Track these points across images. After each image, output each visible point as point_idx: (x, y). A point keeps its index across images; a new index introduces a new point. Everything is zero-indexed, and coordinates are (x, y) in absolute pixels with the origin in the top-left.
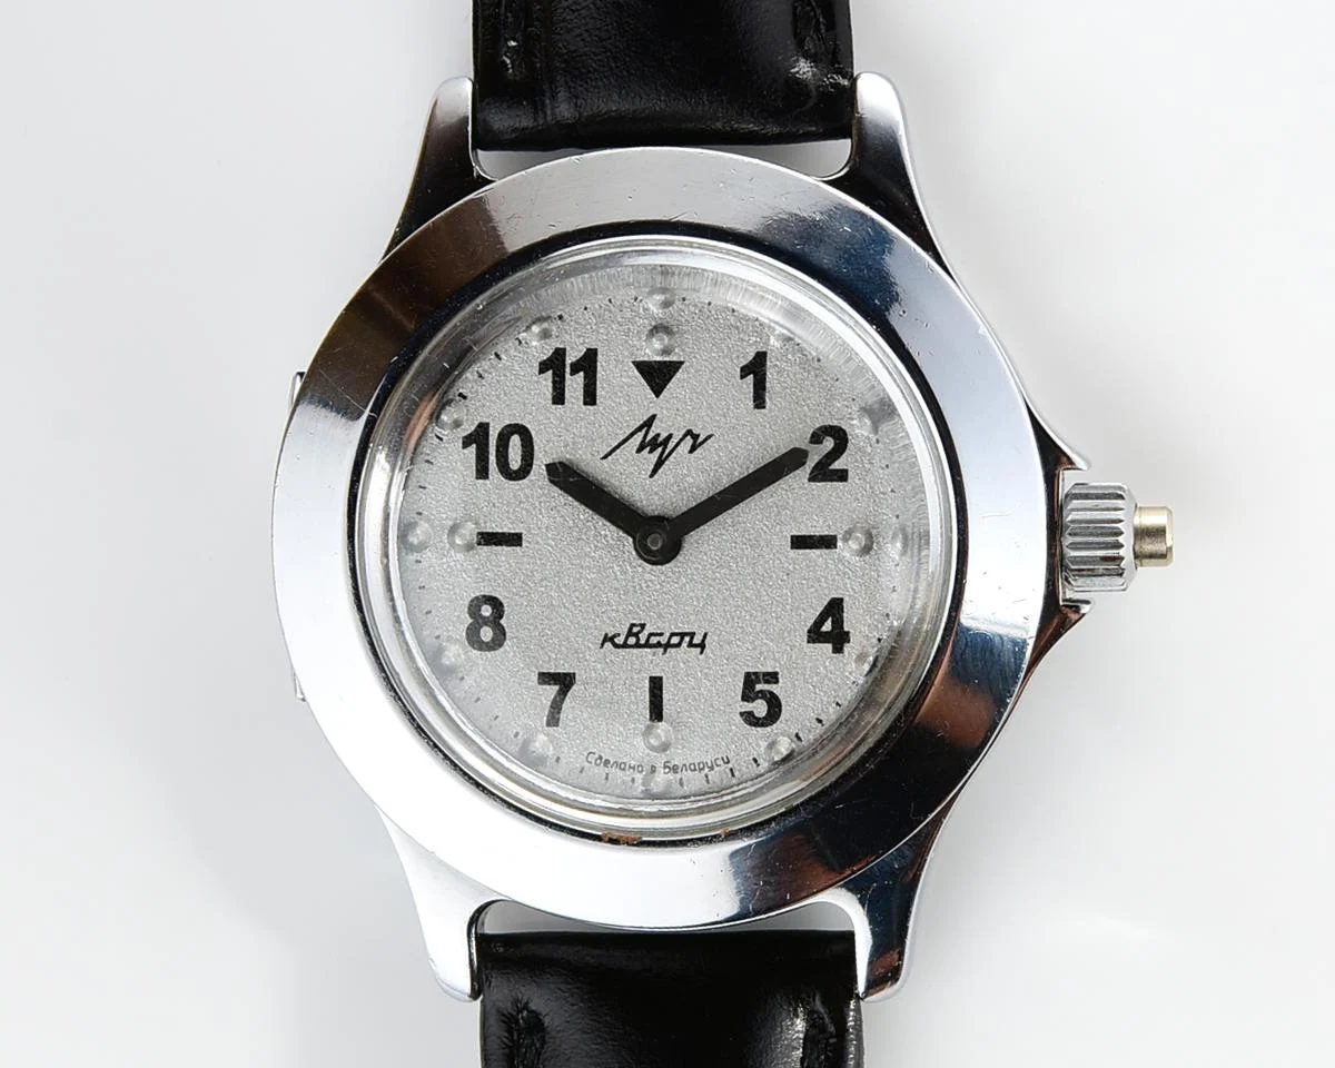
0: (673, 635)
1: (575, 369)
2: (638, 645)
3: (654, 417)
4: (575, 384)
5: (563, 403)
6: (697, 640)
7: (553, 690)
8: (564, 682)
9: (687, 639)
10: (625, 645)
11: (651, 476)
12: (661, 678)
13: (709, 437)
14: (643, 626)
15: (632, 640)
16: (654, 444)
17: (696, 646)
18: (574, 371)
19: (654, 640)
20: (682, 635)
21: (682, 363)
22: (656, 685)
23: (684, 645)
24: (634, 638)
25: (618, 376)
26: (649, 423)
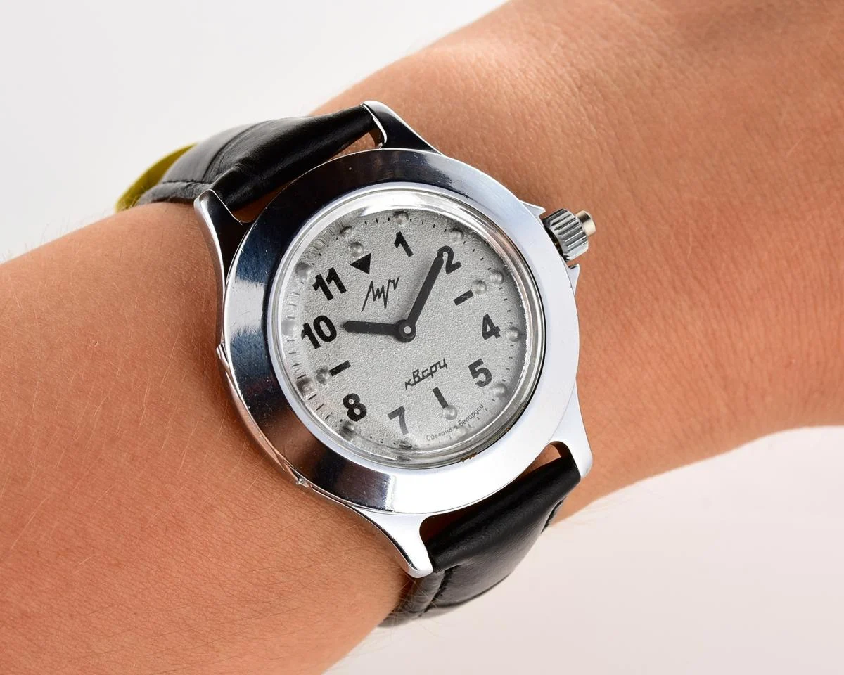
0: (431, 367)
1: (329, 280)
2: (420, 380)
3: (372, 282)
4: (332, 287)
5: (333, 298)
6: (442, 364)
7: (398, 418)
8: (400, 412)
9: (438, 366)
10: (416, 383)
11: (385, 307)
12: (437, 388)
13: (398, 279)
14: (418, 371)
15: (417, 379)
16: (379, 293)
17: (443, 366)
18: (329, 281)
19: (425, 374)
20: (435, 365)
21: (370, 254)
22: (437, 392)
23: (438, 369)
24: (418, 377)
25: (348, 274)
26: (371, 286)
